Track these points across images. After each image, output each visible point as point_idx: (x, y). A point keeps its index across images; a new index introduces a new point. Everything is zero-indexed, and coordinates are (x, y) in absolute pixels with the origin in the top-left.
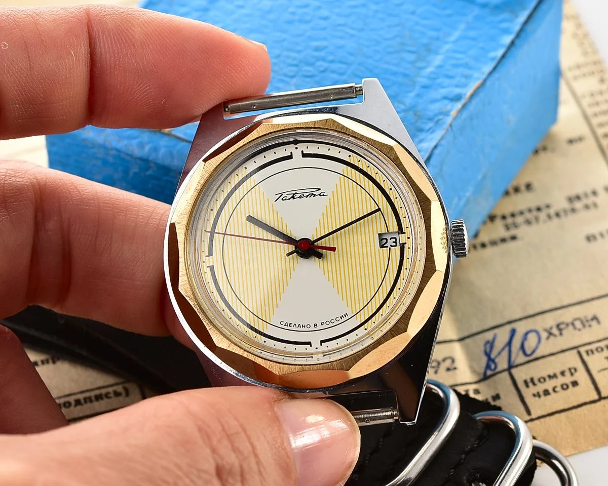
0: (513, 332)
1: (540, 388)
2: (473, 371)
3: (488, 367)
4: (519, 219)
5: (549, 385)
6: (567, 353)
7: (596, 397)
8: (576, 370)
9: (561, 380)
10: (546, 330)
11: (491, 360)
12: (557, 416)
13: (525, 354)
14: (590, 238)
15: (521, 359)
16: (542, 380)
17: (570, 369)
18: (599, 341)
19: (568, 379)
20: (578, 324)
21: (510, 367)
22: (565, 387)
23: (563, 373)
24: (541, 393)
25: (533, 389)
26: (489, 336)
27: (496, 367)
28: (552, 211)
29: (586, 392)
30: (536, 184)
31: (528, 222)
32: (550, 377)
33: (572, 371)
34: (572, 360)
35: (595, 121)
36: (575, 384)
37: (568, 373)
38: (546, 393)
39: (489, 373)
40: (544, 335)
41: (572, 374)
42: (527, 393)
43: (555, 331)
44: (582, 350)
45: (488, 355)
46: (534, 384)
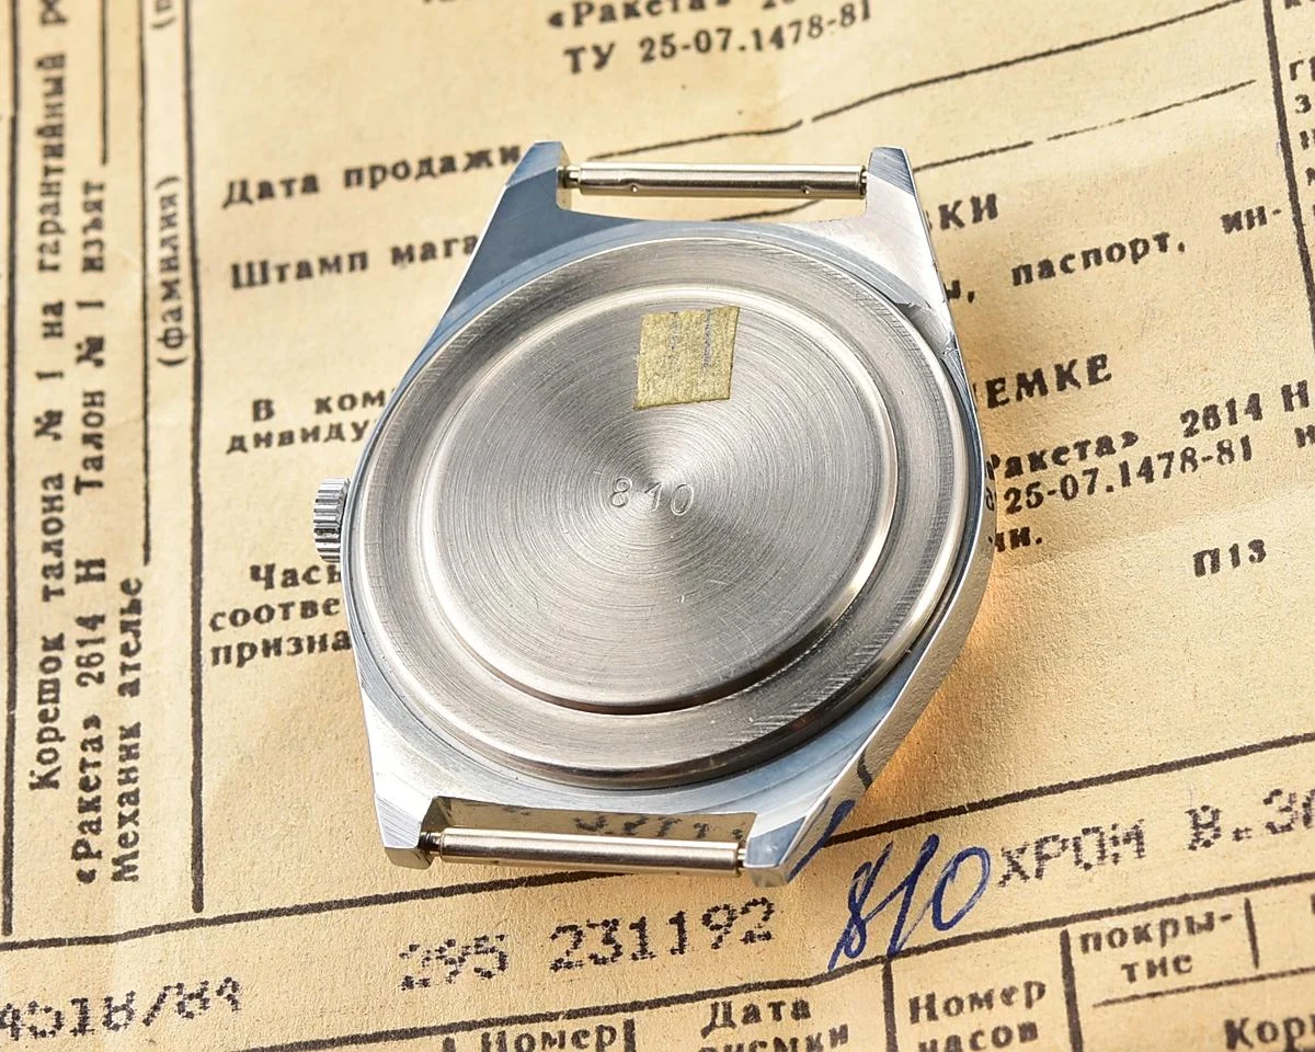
0: (932, 845)
1: (944, 1028)
3: (844, 943)
5: (967, 1024)
6: (1035, 936)
8: (1041, 992)
9: (999, 1015)
10: (1008, 854)
11: (858, 922)
13: (937, 921)
14: (1205, 562)
15: (926, 933)
16: (955, 1005)
17: (1028, 986)
18: (1122, 911)
19: (1013, 1016)
20: (1089, 847)
21: (894, 954)
22: (1001, 1038)
23: (1007, 996)
24: (942, 1043)
25: (925, 1029)
27: (862, 947)
28: (1136, 456)
32: (974, 999)
33: (1035, 991)
34: (1038, 957)
36: (1029, 1032)
37: (1019, 998)
38: (954, 1044)
39: (843, 960)
40: (1000, 866)
41: (1029, 1004)
42: (909, 1038)
43: (1029, 862)
44: (1075, 932)
45: (855, 907)
46: (932, 1016)
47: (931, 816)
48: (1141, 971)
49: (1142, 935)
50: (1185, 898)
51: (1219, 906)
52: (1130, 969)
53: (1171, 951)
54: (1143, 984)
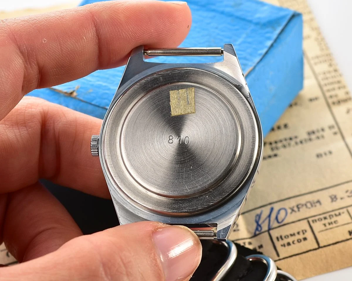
0: (272, 209)
1: (285, 241)
2: (249, 232)
3: (257, 229)
4: (280, 145)
5: (290, 240)
6: (302, 222)
7: (316, 246)
8: (306, 231)
9: (297, 237)
10: (290, 208)
11: (259, 225)
12: (294, 257)
13: (278, 222)
14: (319, 156)
15: (276, 224)
16: (287, 237)
17: (303, 231)
18: (320, 215)
19: (301, 236)
20: (309, 205)
21: (270, 229)
22: (299, 241)
23: (299, 233)
24: (286, 244)
25: (281, 242)
26: (258, 211)
27: (261, 229)
28: (298, 140)
29: (311, 244)
30: (290, 125)
31: (284, 146)
32: (291, 235)
33: (304, 232)
34: (304, 225)
35: (325, 88)
36: (305, 239)
37: (301, 233)
38: (289, 244)
39: (257, 232)
40: (289, 211)
41: (304, 234)
42: (278, 244)
43: (296, 209)
44: (310, 220)
45: (257, 222)
46: (282, 239)
47: (270, 204)
48: (327, 225)
49: (325, 218)
50: (333, 211)
51: (341, 211)
52: (325, 225)
53: (333, 220)
54: (328, 227)
